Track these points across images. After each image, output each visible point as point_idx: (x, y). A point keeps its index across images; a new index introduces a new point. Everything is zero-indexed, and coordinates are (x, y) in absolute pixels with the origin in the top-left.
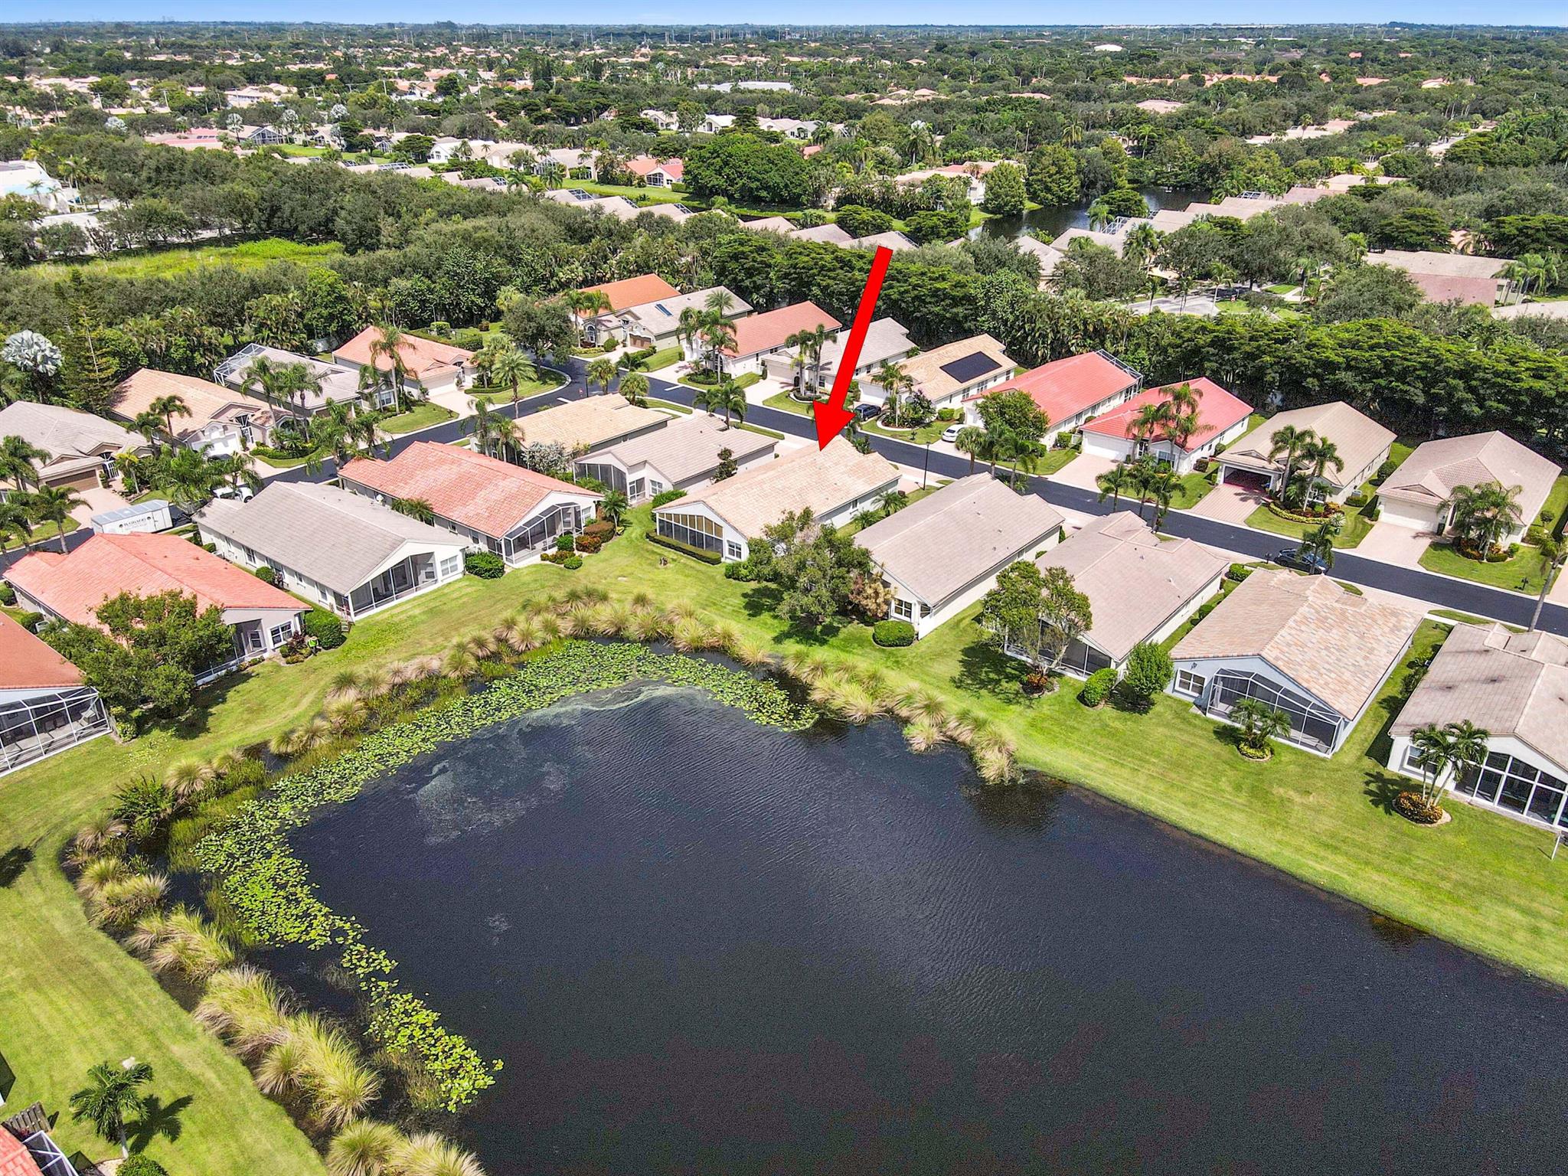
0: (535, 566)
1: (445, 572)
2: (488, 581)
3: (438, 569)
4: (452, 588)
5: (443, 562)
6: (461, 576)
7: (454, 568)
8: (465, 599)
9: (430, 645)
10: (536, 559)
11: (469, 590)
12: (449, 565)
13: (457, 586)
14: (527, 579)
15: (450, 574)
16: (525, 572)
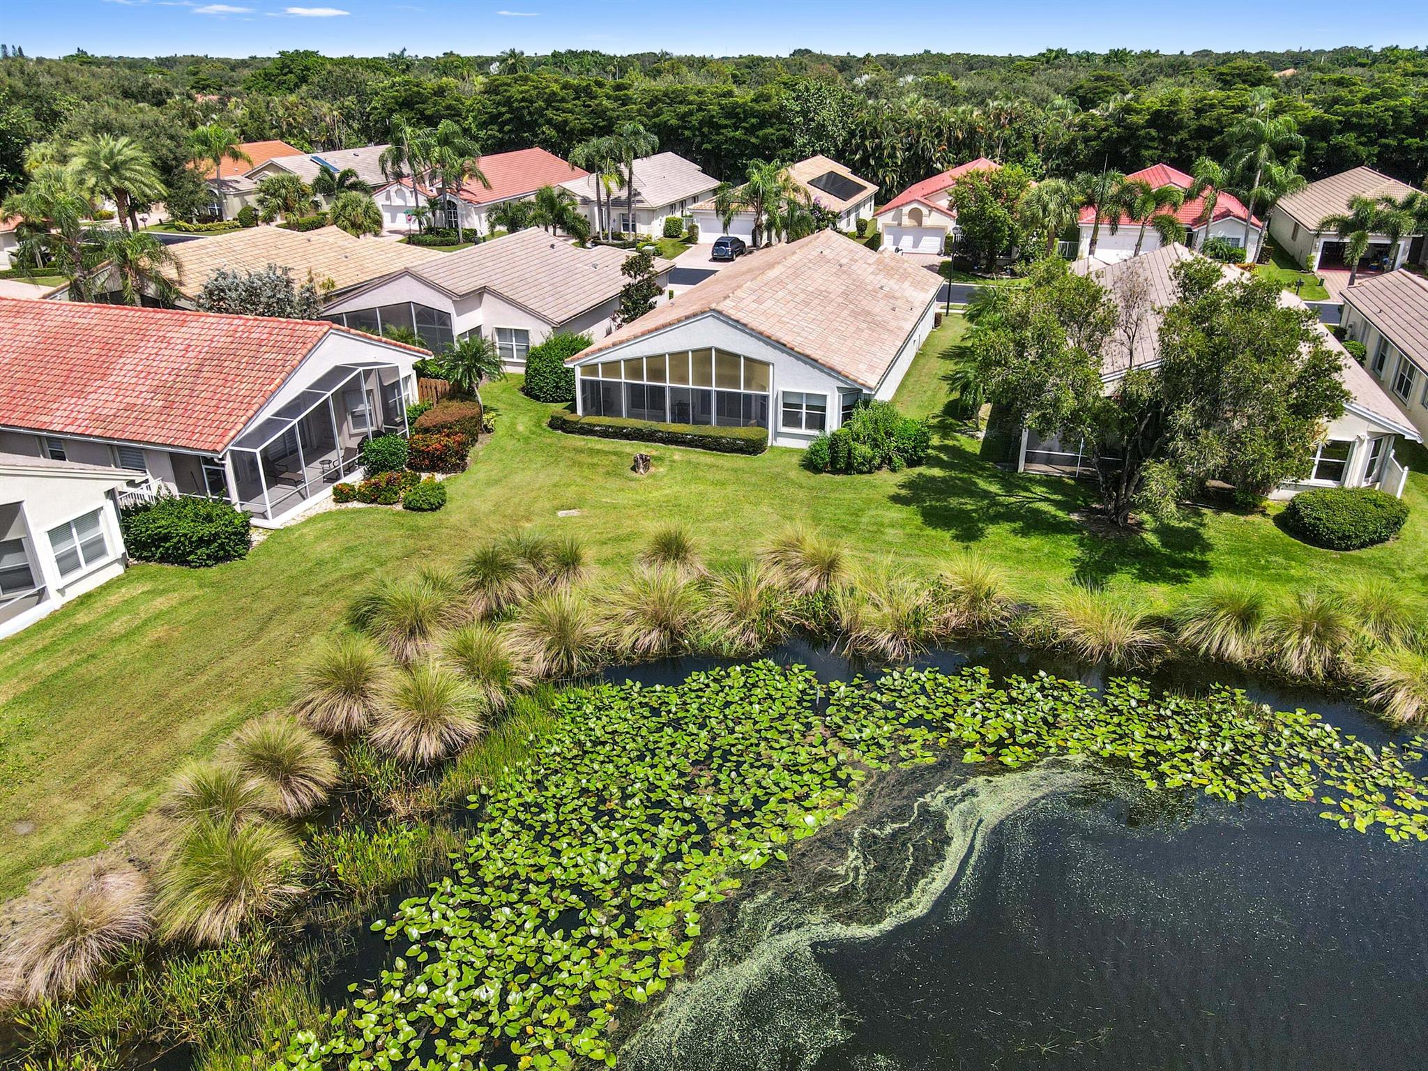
0: (328, 515)
1: (67, 564)
2: (214, 572)
3: (45, 555)
4: (99, 606)
5: (58, 534)
6: (119, 570)
7: (95, 549)
8: (158, 632)
9: (76, 813)
10: (323, 500)
11: (160, 603)
12: (77, 541)
13: (114, 598)
14: (326, 549)
15: (85, 569)
16: (310, 533)
